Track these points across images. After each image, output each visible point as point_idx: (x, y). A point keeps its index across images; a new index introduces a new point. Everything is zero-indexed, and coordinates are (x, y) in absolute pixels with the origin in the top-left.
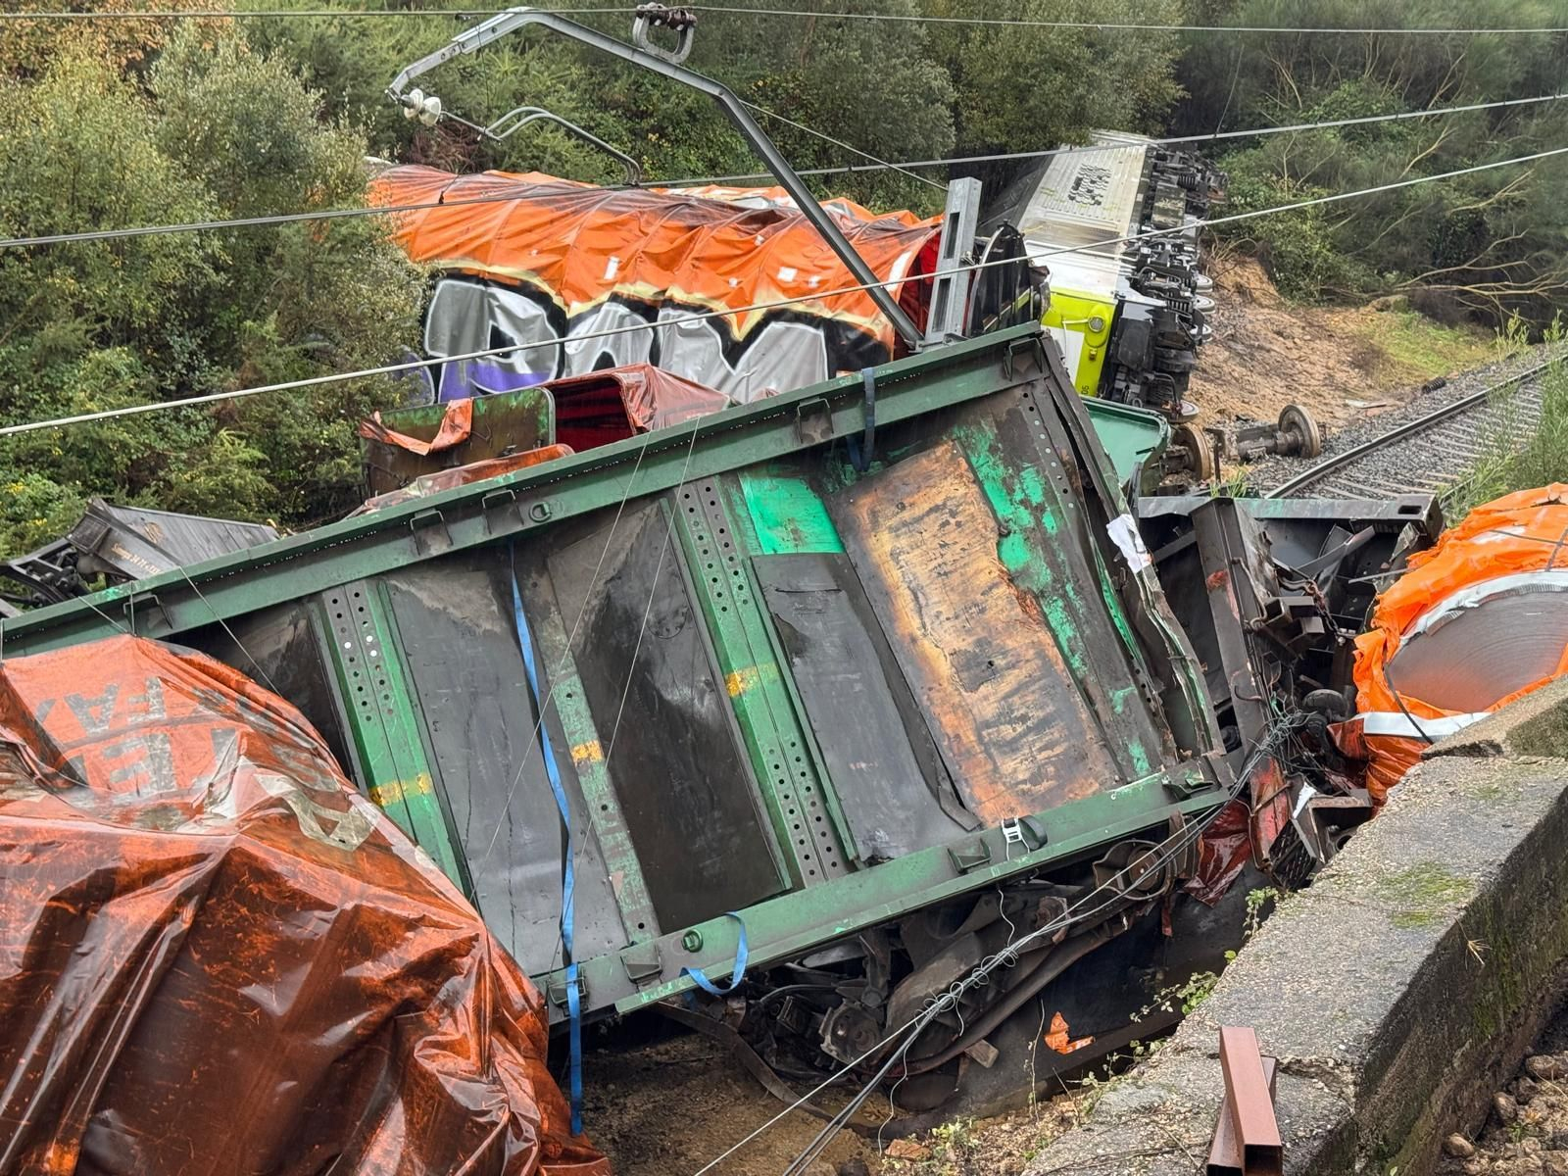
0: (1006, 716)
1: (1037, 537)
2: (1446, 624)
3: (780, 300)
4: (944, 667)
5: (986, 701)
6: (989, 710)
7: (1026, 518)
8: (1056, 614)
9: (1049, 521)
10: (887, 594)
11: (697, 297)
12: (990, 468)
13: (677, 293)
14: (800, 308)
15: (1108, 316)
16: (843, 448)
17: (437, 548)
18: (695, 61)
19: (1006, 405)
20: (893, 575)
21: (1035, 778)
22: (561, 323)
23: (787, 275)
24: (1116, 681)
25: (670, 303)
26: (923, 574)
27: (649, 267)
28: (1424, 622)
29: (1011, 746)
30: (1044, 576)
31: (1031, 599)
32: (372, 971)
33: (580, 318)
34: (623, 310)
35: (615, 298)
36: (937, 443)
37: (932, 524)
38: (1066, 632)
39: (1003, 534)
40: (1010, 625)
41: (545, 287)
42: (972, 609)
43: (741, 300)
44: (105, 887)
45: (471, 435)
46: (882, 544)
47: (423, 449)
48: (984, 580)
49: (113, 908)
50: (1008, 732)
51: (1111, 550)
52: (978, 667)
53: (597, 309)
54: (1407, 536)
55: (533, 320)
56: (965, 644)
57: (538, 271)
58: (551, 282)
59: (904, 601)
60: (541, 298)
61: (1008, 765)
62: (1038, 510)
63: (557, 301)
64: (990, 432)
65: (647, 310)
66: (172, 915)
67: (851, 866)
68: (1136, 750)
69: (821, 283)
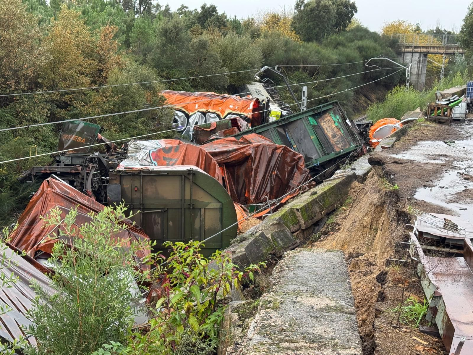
0: (338, 141)
1: (338, 122)
2: (379, 130)
3: (230, 111)
4: (331, 136)
5: (335, 139)
6: (336, 140)
7: (337, 121)
8: (342, 130)
9: (340, 121)
10: (324, 129)
11: (214, 111)
12: (333, 116)
13: (210, 110)
14: (234, 112)
15: (280, 114)
16: (316, 114)
17: (280, 124)
19: (333, 109)
20: (324, 127)
21: (341, 147)
22: (188, 117)
23: (231, 107)
24: (349, 137)
25: (209, 112)
26: (327, 126)
27: (204, 106)
28: (376, 131)
29: (339, 144)
30: (340, 126)
31: (339, 129)
33: (192, 115)
34: (200, 114)
35: (198, 111)
36: (326, 113)
37: (327, 122)
38: (343, 132)
39: (335, 122)
40: (337, 131)
41: (184, 110)
42: (332, 130)
43: (223, 112)
45: (216, 127)
46: (322, 124)
47: (209, 130)
48: (333, 127)
50: (338, 142)
51: (346, 123)
52: (334, 136)
53: (195, 113)
54: (370, 125)
55: (182, 116)
56: (332, 134)
57: (183, 107)
58: (186, 109)
59: (325, 130)
60: (183, 112)
61: (339, 146)
62: (338, 120)
63: (187, 112)
64: (332, 112)
65: (204, 114)
67: (326, 155)
68: (351, 143)
69: (238, 108)
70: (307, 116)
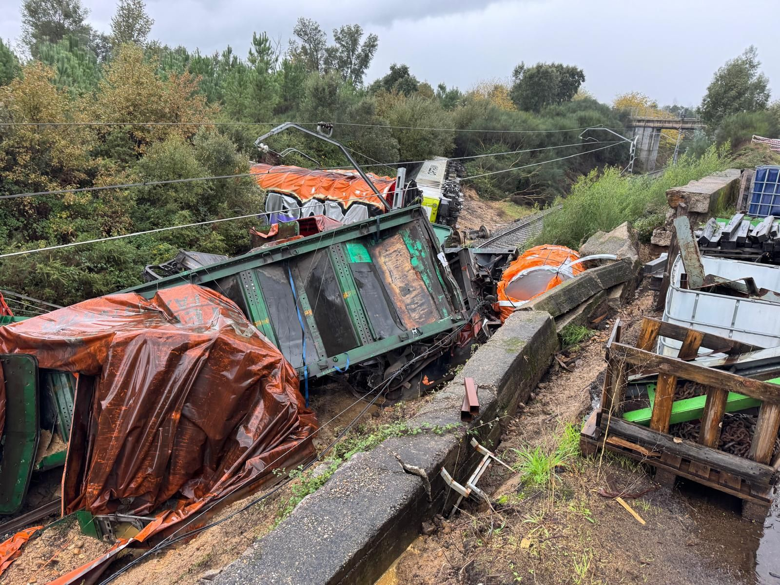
0: (413, 303)
1: (420, 258)
2: (519, 279)
3: (356, 199)
4: (398, 291)
5: (408, 299)
6: (408, 301)
7: (417, 253)
8: (425, 278)
9: (423, 254)
10: (383, 273)
11: (335, 198)
12: (409, 241)
13: (330, 197)
14: (361, 201)
15: (438, 203)
16: (371, 236)
17: (269, 261)
18: (333, 137)
19: (412, 225)
20: (385, 268)
21: (420, 318)
22: (300, 204)
23: (358, 192)
24: (440, 294)
25: (328, 199)
26: (392, 267)
27: (322, 190)
28: (514, 279)
29: (414, 310)
30: (422, 268)
31: (418, 273)
32: (254, 368)
33: (305, 203)
34: (316, 201)
35: (314, 198)
36: (395, 235)
37: (394, 255)
38: (427, 282)
39: (412, 258)
40: (414, 280)
41: (296, 195)
42: (404, 276)
43: (346, 198)
44: (185, 347)
45: (278, 233)
46: (382, 260)
47: (265, 236)
48: (407, 269)
49: (187, 353)
50: (413, 306)
51: (438, 261)
52: (406, 290)
53: (310, 201)
54: (510, 257)
55: (293, 204)
56: (402, 285)
57: (294, 191)
58: (297, 193)
59: (387, 274)
60: (295, 198)
61: (413, 315)
62: (420, 251)
63: (299, 199)
64: (408, 232)
65: (322, 201)
66: (203, 354)
67: (375, 340)
68: (445, 311)
69: (367, 194)
70: (344, 243)
